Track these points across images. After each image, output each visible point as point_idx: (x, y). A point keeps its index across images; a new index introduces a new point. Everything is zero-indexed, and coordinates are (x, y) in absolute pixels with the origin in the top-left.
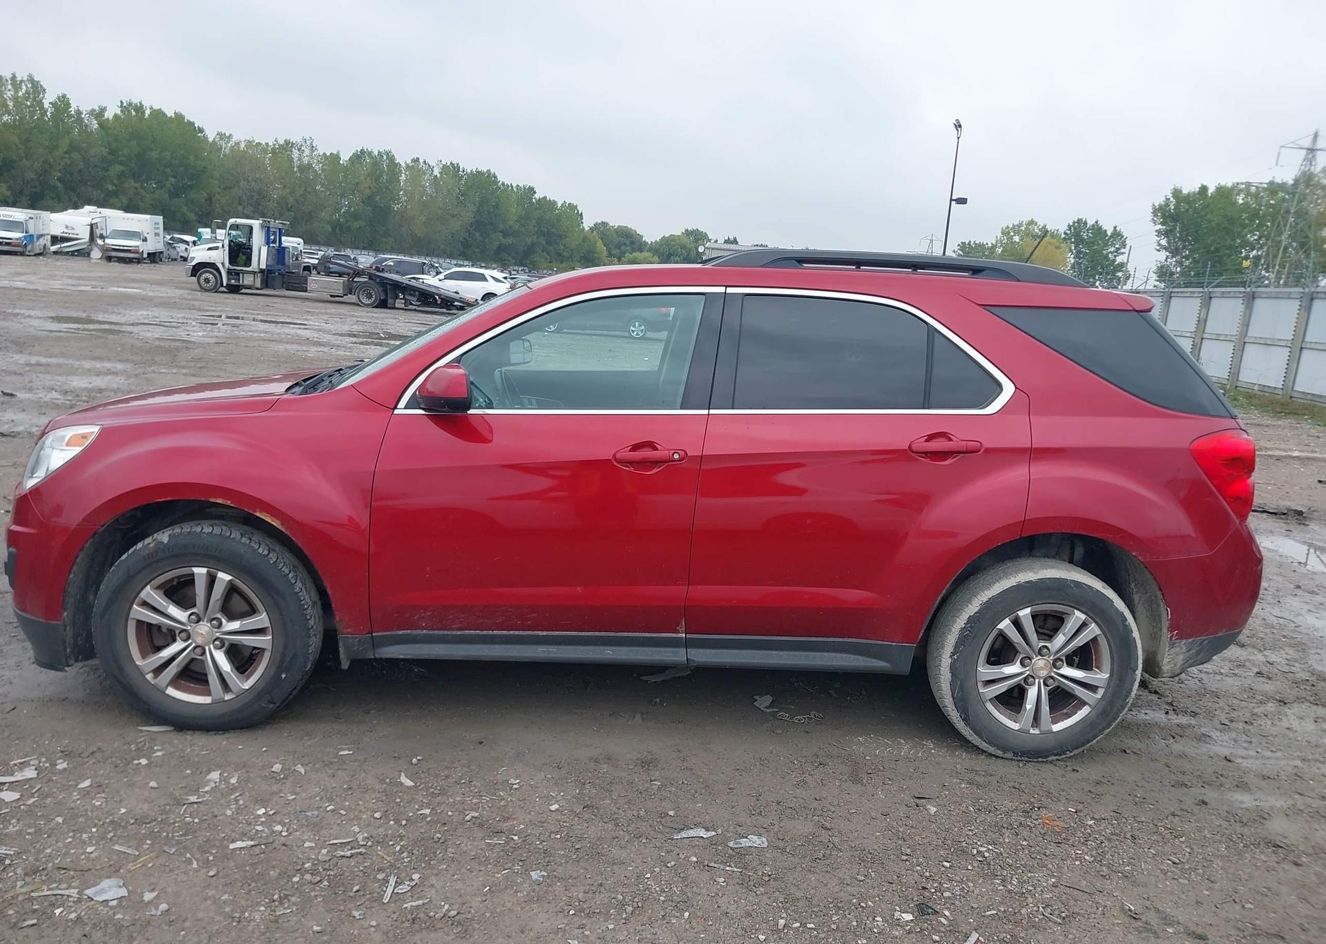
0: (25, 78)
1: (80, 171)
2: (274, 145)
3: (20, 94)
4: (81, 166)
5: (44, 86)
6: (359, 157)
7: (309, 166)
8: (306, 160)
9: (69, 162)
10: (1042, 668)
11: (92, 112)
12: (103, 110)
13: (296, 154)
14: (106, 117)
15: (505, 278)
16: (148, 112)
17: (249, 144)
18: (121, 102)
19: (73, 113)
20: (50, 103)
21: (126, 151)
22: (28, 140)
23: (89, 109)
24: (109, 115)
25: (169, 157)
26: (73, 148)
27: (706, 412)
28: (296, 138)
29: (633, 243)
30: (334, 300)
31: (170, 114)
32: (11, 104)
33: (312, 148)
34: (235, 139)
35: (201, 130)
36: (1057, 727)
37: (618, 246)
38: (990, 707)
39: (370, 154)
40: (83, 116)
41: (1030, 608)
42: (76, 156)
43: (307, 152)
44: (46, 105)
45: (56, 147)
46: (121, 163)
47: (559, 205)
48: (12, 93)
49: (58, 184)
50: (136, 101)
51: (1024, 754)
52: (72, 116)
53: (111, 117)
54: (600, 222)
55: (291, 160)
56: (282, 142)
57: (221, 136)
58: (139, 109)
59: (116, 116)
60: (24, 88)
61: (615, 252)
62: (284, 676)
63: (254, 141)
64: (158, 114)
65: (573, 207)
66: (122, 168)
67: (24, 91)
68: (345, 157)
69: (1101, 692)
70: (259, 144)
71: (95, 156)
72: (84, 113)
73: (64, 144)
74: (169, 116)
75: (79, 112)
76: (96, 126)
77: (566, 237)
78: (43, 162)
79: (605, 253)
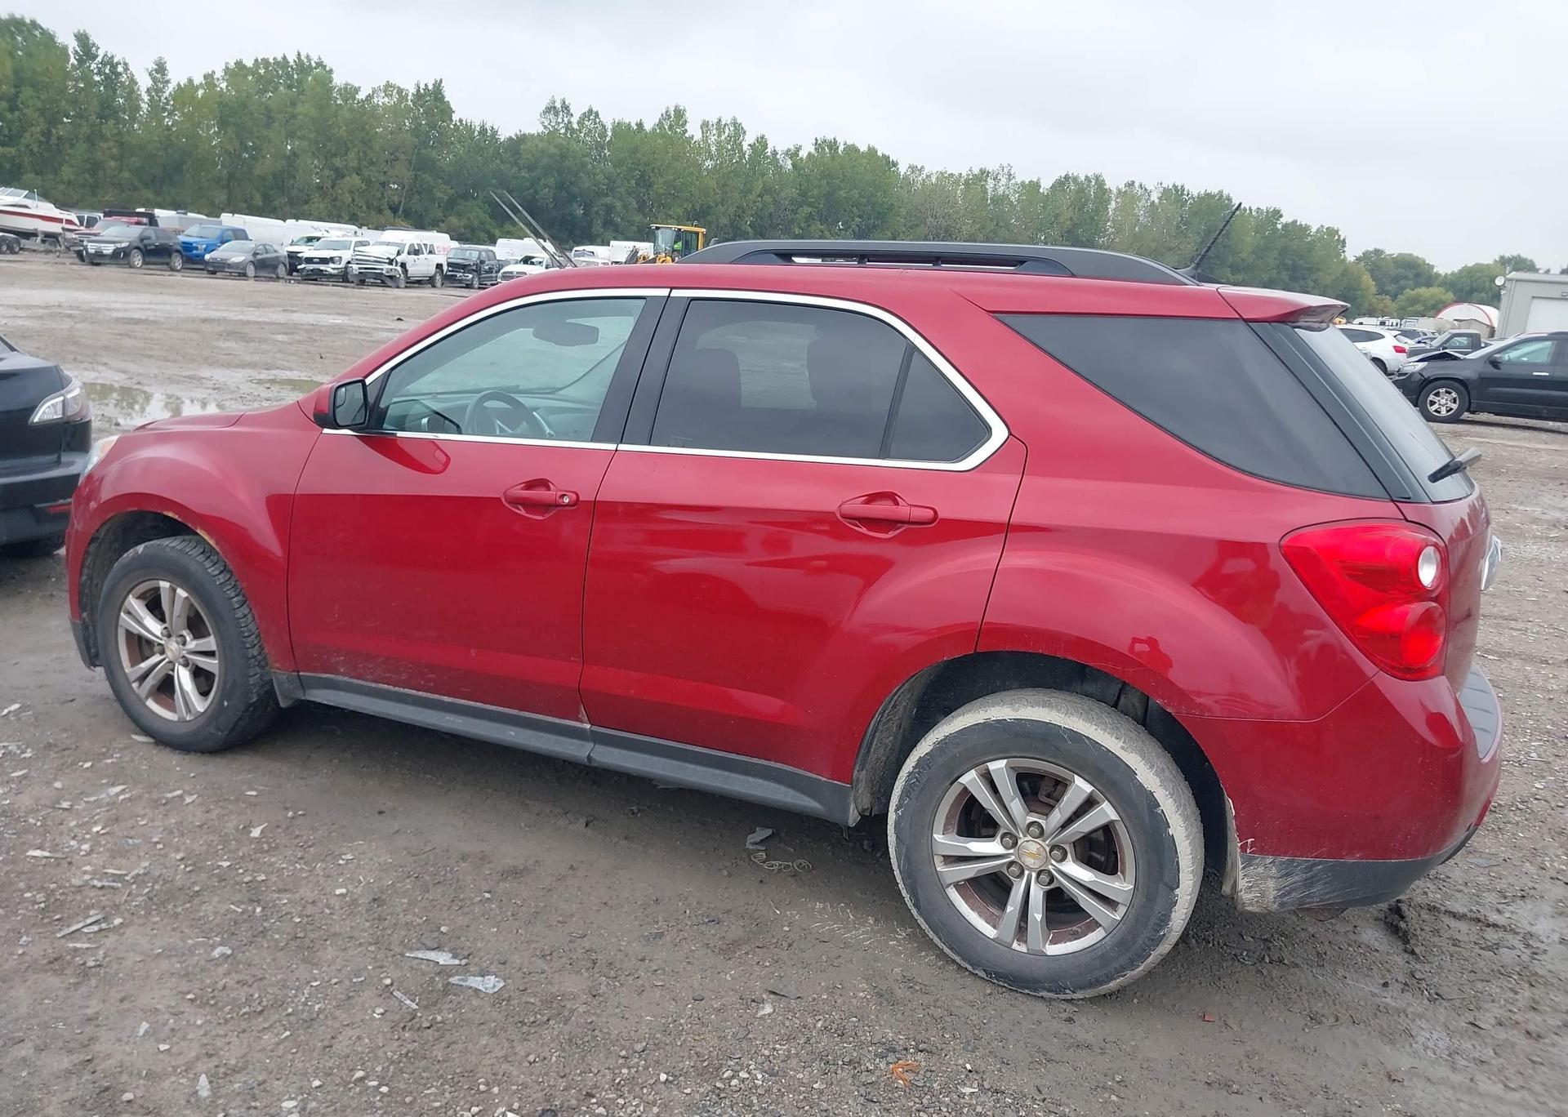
0: (729, 122)
1: (771, 214)
2: (968, 175)
3: (723, 137)
4: (772, 209)
5: (745, 128)
6: (1061, 184)
7: (1005, 197)
8: (1001, 191)
9: (761, 206)
10: (1031, 855)
11: (787, 153)
12: (798, 149)
13: (990, 183)
14: (800, 155)
16: (841, 148)
17: (942, 175)
18: (816, 139)
19: (769, 154)
20: (750, 145)
21: (815, 192)
22: (725, 185)
23: (785, 149)
24: (803, 154)
25: (857, 196)
26: (767, 190)
27: (612, 447)
28: (991, 167)
29: (1418, 275)
31: (863, 148)
32: (713, 149)
33: (1010, 176)
34: (926, 171)
35: (895, 164)
36: (1053, 950)
37: (1396, 280)
38: (954, 895)
39: (1075, 179)
40: (778, 157)
41: (1006, 761)
42: (768, 199)
43: (1004, 181)
44: (745, 147)
45: (750, 191)
46: (810, 205)
47: (1314, 230)
48: (716, 137)
49: (750, 230)
50: (830, 137)
51: (999, 976)
52: (768, 157)
53: (804, 157)
54: (1371, 249)
55: (985, 191)
56: (976, 171)
57: (913, 168)
58: (833, 145)
59: (810, 154)
60: (727, 131)
61: (1392, 287)
62: (226, 704)
63: (946, 172)
64: (852, 149)
65: (1332, 232)
66: (810, 209)
67: (726, 134)
68: (1046, 185)
69: (1122, 910)
70: (952, 175)
71: (785, 199)
72: (780, 153)
73: (758, 186)
74: (862, 150)
75: (775, 153)
76: (790, 167)
77: (1319, 270)
78: (738, 207)
79: (1373, 289)
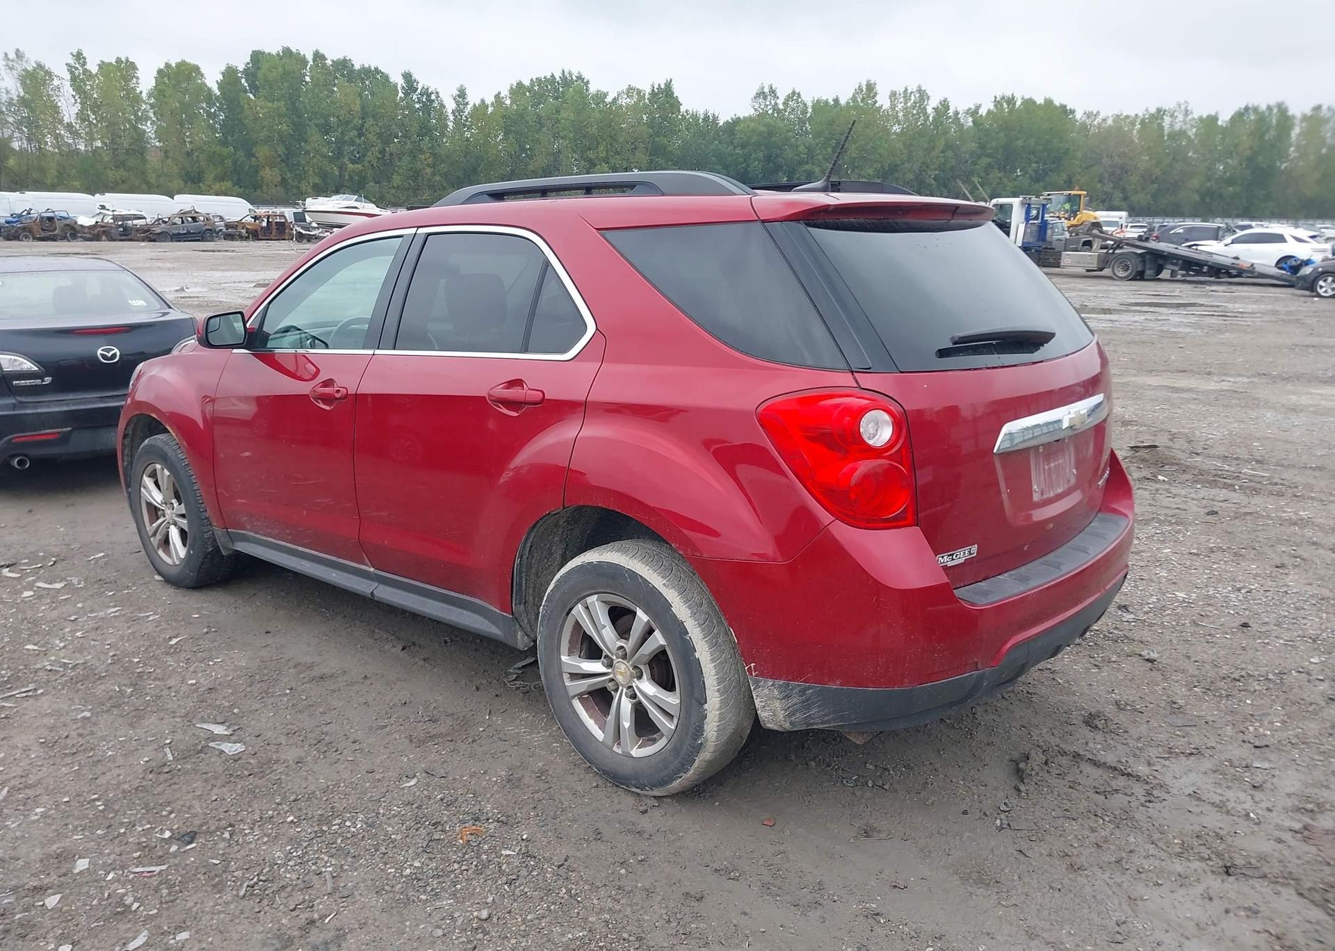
0: (915, 90)
1: (953, 167)
2: (1144, 115)
3: (909, 104)
4: (953, 162)
5: (929, 94)
6: (1239, 116)
7: (1182, 133)
8: (1177, 127)
9: (943, 160)
11: (967, 112)
12: (978, 107)
13: (1167, 120)
14: (980, 113)
15: (1312, 237)
16: (1018, 103)
17: (1117, 118)
18: (996, 97)
19: (951, 114)
20: (933, 108)
21: (994, 144)
22: (911, 145)
23: (966, 108)
24: (983, 112)
25: (1033, 144)
26: (949, 146)
28: (1168, 105)
30: (1090, 274)
31: (1040, 100)
32: (901, 114)
33: (1187, 113)
34: (1102, 116)
35: (1072, 112)
39: (1256, 109)
40: (959, 116)
42: (950, 154)
43: (1180, 117)
44: (929, 110)
45: (933, 148)
46: (989, 156)
48: (903, 104)
49: (933, 182)
50: (1008, 94)
52: (950, 117)
53: (984, 115)
55: (1161, 128)
56: (1153, 110)
57: (1089, 115)
58: (1011, 101)
59: (989, 112)
60: (913, 98)
63: (1121, 115)
64: (1029, 103)
66: (989, 160)
67: (912, 101)
68: (1224, 118)
70: (1127, 117)
71: (966, 153)
72: (961, 112)
73: (941, 144)
74: (1038, 103)
75: (957, 113)
76: (971, 124)
78: (922, 163)
